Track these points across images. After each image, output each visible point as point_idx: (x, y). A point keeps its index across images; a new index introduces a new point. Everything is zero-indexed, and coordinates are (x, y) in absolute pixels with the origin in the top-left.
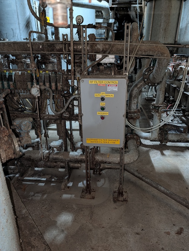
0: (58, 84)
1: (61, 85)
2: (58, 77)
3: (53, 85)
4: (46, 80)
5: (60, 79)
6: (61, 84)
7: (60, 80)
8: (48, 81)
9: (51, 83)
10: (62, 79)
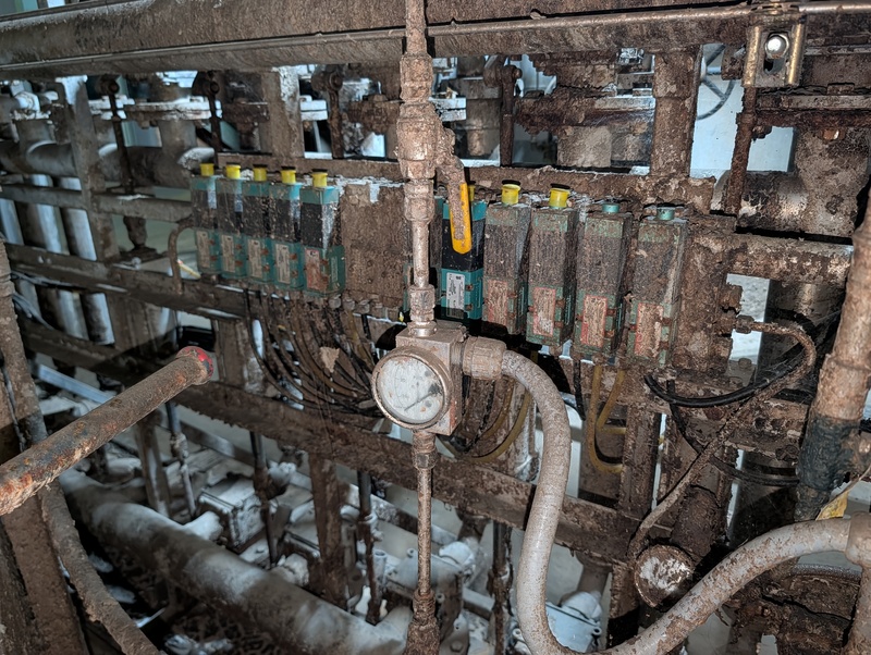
0: (640, 313)
1: (665, 322)
2: (648, 246)
3: (594, 308)
4: (536, 265)
5: (666, 266)
6: (666, 310)
7: (663, 274)
8: (556, 272)
9: (581, 292)
10: (685, 268)
